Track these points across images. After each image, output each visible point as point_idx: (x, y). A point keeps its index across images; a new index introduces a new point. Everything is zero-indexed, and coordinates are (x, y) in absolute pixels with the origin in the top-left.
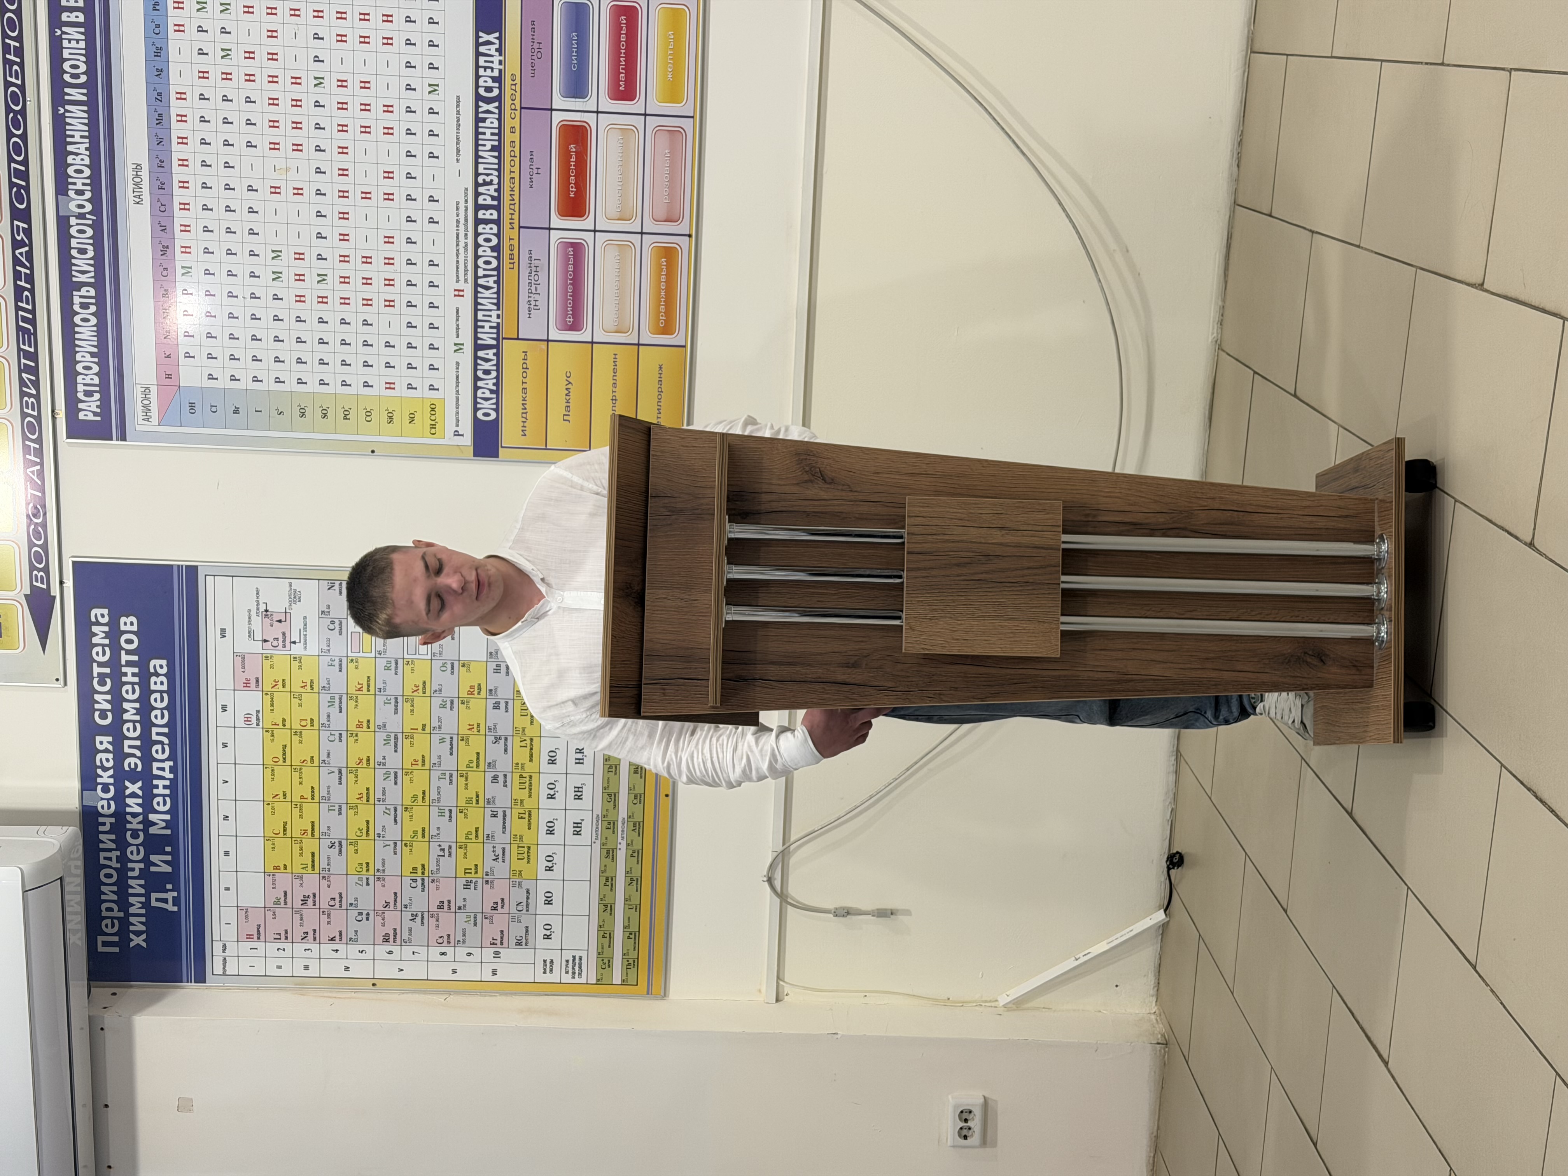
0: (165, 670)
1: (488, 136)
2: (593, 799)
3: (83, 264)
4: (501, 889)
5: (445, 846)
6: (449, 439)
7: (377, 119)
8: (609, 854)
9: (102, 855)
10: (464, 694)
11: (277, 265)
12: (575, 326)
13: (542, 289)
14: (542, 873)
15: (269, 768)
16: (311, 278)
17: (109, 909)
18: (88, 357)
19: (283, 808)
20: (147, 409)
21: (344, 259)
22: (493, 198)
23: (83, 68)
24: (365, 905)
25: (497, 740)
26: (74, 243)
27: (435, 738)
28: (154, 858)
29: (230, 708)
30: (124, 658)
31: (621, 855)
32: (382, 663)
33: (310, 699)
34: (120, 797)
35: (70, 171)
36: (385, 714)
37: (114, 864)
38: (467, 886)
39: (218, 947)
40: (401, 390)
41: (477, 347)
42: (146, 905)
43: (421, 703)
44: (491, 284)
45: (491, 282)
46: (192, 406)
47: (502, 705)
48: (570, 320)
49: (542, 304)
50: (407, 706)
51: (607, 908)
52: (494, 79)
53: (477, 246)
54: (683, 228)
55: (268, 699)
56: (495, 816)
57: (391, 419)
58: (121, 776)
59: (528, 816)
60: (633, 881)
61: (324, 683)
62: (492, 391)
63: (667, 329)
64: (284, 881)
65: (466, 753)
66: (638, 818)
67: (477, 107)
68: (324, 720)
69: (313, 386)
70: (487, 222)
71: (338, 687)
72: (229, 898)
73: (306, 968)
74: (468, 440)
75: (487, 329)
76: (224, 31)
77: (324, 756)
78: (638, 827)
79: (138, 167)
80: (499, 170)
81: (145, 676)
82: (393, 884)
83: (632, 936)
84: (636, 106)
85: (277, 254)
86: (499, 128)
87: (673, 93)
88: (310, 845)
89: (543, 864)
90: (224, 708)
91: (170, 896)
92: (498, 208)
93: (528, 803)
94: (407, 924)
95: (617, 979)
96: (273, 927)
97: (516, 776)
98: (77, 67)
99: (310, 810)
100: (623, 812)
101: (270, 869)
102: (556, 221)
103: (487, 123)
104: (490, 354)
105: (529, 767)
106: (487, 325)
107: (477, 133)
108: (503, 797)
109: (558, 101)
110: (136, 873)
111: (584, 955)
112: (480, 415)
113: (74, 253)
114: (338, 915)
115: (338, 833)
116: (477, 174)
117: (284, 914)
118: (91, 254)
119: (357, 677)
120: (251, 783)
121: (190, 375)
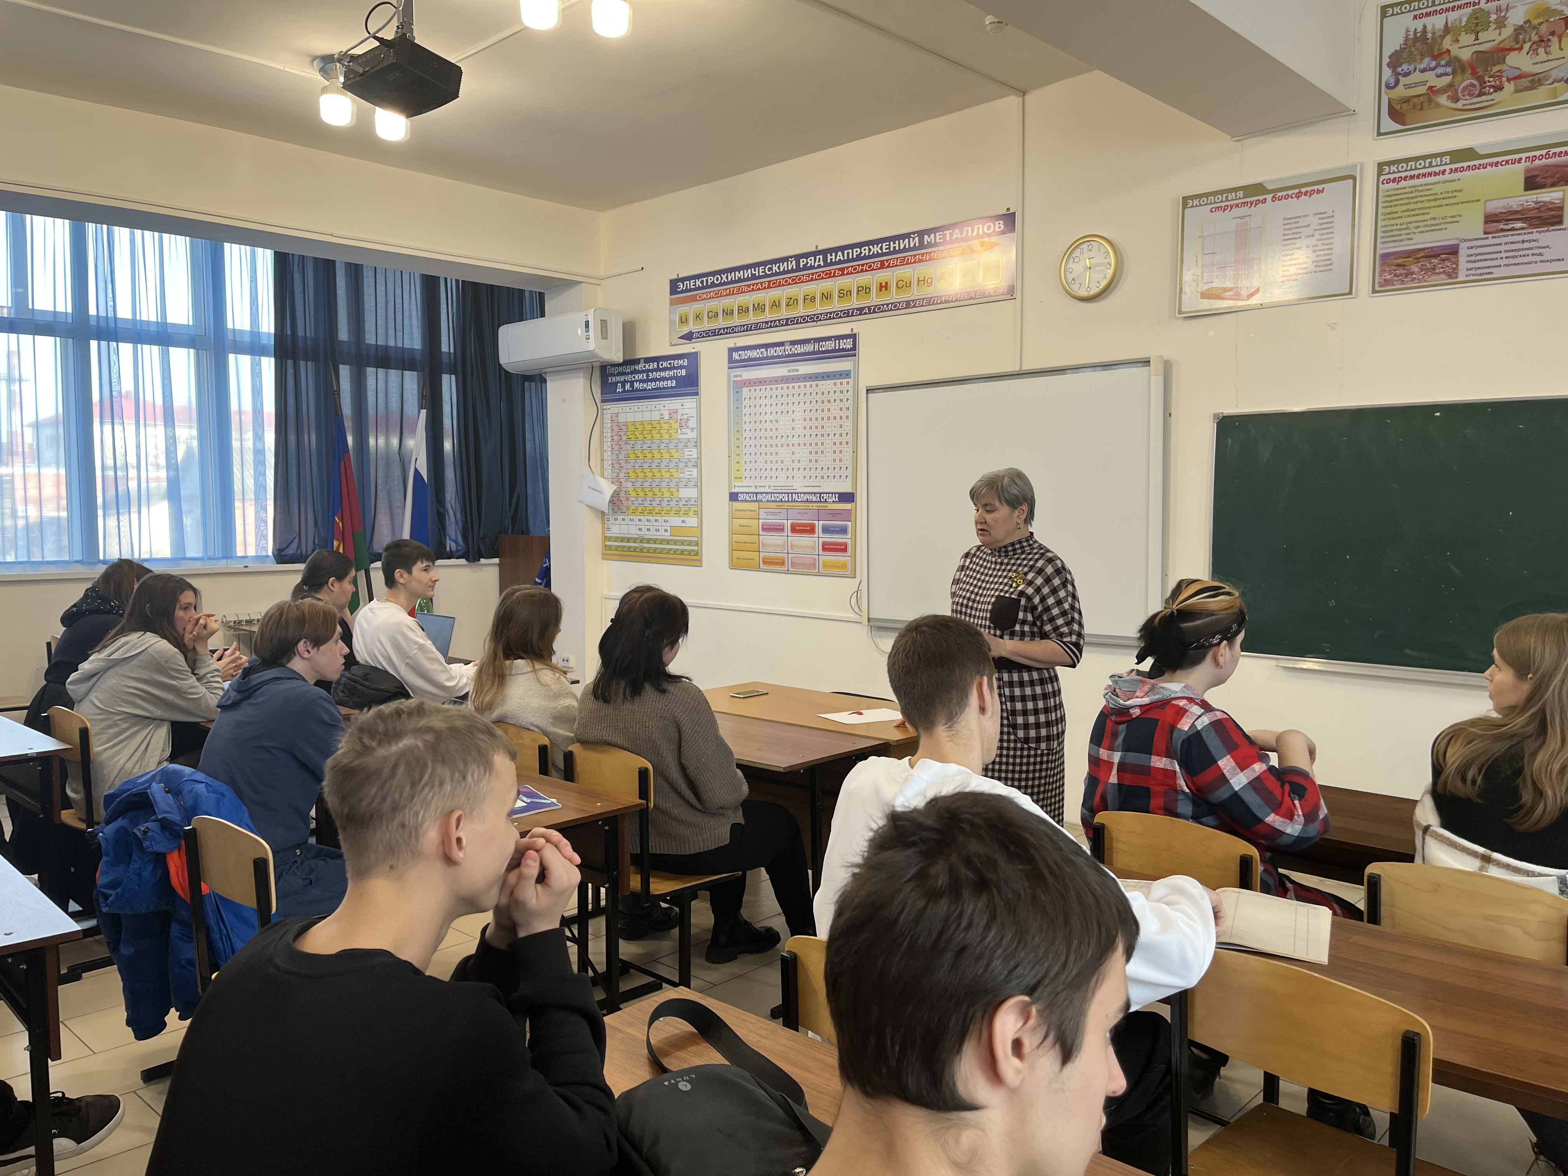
0: (673, 385)
1: (812, 497)
2: (648, 535)
3: (772, 352)
4: (625, 503)
5: (635, 484)
6: (734, 484)
7: (813, 457)
8: (635, 540)
9: (629, 366)
10: (671, 490)
11: (774, 422)
12: (763, 529)
13: (772, 517)
14: (630, 518)
15: (650, 423)
16: (771, 434)
17: (617, 370)
18: (750, 354)
19: (640, 428)
20: (736, 376)
21: (777, 445)
22: (795, 499)
23: (824, 349)
24: (620, 457)
25: (660, 501)
26: (778, 348)
27: (660, 480)
28: (629, 384)
29: (664, 408)
30: (675, 371)
31: (634, 545)
32: (677, 460)
33: (668, 436)
34: (642, 372)
35: (796, 346)
36: (665, 463)
37: (627, 371)
38: (626, 491)
39: (609, 407)
40: (745, 466)
41: (756, 493)
42: (618, 382)
43: (668, 475)
45: (773, 498)
47: (669, 503)
48: (765, 527)
49: (769, 517)
50: (667, 470)
51: (622, 540)
52: (826, 499)
53: (782, 493)
54: (790, 569)
55: (667, 421)
56: (642, 501)
57: (737, 463)
58: (647, 371)
59: (641, 513)
60: (629, 549)
61: (671, 441)
62: (746, 499)
63: (764, 563)
64: (624, 429)
65: (656, 490)
66: (643, 551)
67: (818, 493)
68: (662, 441)
69: (744, 435)
70: (788, 497)
71: (670, 445)
72: (620, 410)
73: (605, 437)
74: (733, 490)
76: (835, 400)
77: (654, 441)
78: (641, 551)
79: (797, 370)
80: (802, 501)
81: (671, 378)
82: (625, 466)
83: (616, 548)
84: (821, 552)
85: (777, 421)
86: (813, 501)
87: (825, 565)
88: (633, 437)
89: (632, 518)
90: (664, 406)
91: (621, 390)
92: (792, 501)
94: (617, 471)
95: (607, 543)
96: (614, 425)
97: (652, 508)
98: (824, 347)
99: (641, 437)
100: (644, 546)
101: (627, 423)
102: (790, 522)
103: (814, 497)
104: (755, 498)
106: (762, 497)
107: (811, 493)
108: (647, 503)
109: (821, 523)
110: (625, 378)
111: (609, 532)
112: (740, 494)
113: (775, 348)
114: (618, 447)
115: (636, 446)
116: (801, 493)
117: (618, 429)
118: (775, 354)
119: (673, 451)
120: (647, 417)
121: (745, 390)
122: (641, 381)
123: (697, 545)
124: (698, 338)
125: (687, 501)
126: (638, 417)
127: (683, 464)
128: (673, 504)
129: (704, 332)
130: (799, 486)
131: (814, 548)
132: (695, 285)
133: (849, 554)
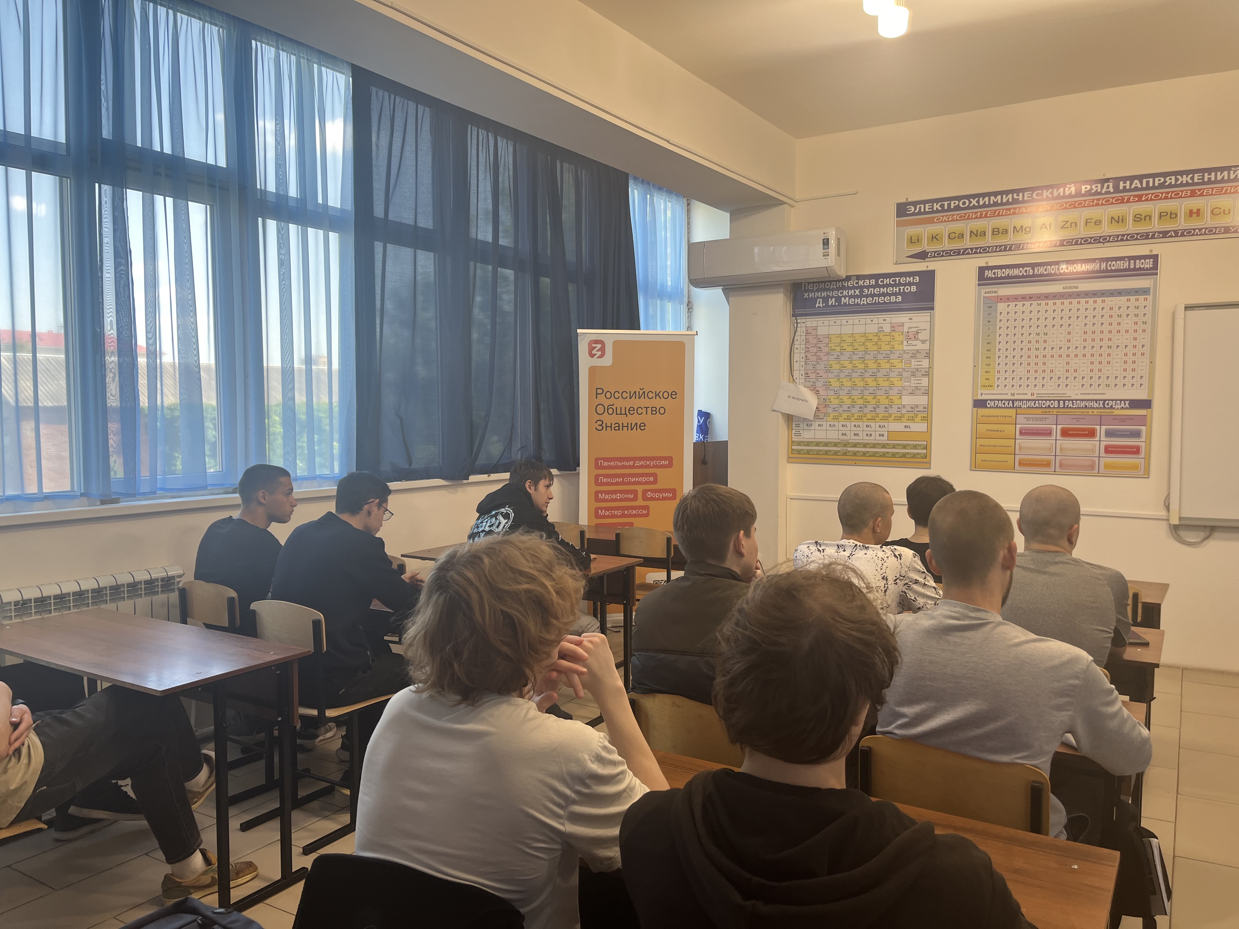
0: (897, 301)
1: (1092, 404)
2: (855, 439)
3: (1041, 270)
5: (838, 392)
6: (980, 392)
7: (1096, 367)
8: (836, 445)
9: (835, 283)
10: (890, 397)
11: (1042, 334)
12: (1021, 433)
13: (1034, 422)
14: (829, 423)
15: (864, 335)
16: (1037, 346)
17: (816, 286)
18: (1007, 273)
19: (850, 340)
20: (989, 292)
21: (1044, 356)
22: (1068, 406)
23: (1113, 268)
24: (818, 367)
25: (875, 408)
26: (1049, 267)
27: (875, 388)
28: (834, 299)
29: (885, 322)
30: (902, 288)
31: (835, 449)
32: (901, 370)
33: (888, 347)
34: (854, 288)
35: (1075, 265)
36: (883, 372)
37: (832, 287)
39: (804, 321)
40: (997, 376)
41: (1013, 401)
42: (818, 297)
43: (887, 384)
44: (1036, 405)
45: (1037, 405)
46: (991, 307)
47: (886, 410)
48: (1023, 431)
49: (1029, 422)
50: (886, 379)
51: (817, 444)
52: (1112, 406)
53: (1050, 400)
54: (1059, 470)
55: (888, 334)
56: (848, 408)
57: (986, 372)
58: (861, 288)
59: (848, 418)
60: (827, 453)
61: (893, 352)
62: (997, 405)
63: (1021, 464)
64: (826, 341)
65: (870, 398)
66: (848, 454)
67: (1101, 400)
68: (881, 352)
69: (998, 346)
70: (1059, 404)
71: (892, 356)
72: (820, 323)
73: (797, 349)
74: (980, 397)
75: (1019, 404)
76: (1128, 315)
77: (868, 352)
78: (845, 454)
80: (1078, 408)
81: (895, 294)
82: (825, 375)
83: (808, 452)
84: (1102, 454)
85: (1046, 334)
86: (1093, 408)
87: (1107, 466)
88: (838, 349)
89: (832, 423)
90: (885, 320)
91: (821, 305)
92: (1064, 407)
93: (853, 419)
94: (812, 380)
95: (793, 447)
96: (811, 338)
97: (862, 415)
98: (1114, 265)
99: (850, 349)
100: (849, 449)
101: (830, 336)
102: (1059, 427)
103: (1095, 404)
104: (1011, 405)
105: (865, 419)
106: (1021, 404)
107: (1091, 400)
108: (855, 410)
109: (1104, 428)
110: (828, 294)
111: (802, 437)
112: (989, 401)
113: (1045, 267)
114: (815, 358)
115: (842, 357)
116: (1076, 400)
117: (815, 341)
118: (1045, 273)
119: (896, 362)
120: (859, 329)
121: (1001, 306)
122: (850, 297)
123: (926, 448)
124: (935, 257)
125: (912, 408)
126: (847, 330)
127: (910, 373)
128: (893, 410)
129: (943, 251)
130: (1074, 392)
131: (1093, 451)
132: (933, 208)
133: (1142, 456)
